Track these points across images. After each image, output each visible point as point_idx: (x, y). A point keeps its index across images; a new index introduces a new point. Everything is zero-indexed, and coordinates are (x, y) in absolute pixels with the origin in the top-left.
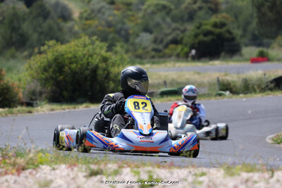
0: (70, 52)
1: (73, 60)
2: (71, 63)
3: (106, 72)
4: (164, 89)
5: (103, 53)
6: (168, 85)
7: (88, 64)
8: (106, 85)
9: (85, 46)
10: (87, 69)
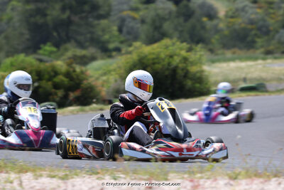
0: (153, 54)
1: (156, 61)
2: (154, 64)
3: (185, 71)
4: (244, 85)
5: (184, 53)
6: (248, 82)
7: (169, 64)
8: (184, 83)
9: (167, 47)
10: (168, 69)
